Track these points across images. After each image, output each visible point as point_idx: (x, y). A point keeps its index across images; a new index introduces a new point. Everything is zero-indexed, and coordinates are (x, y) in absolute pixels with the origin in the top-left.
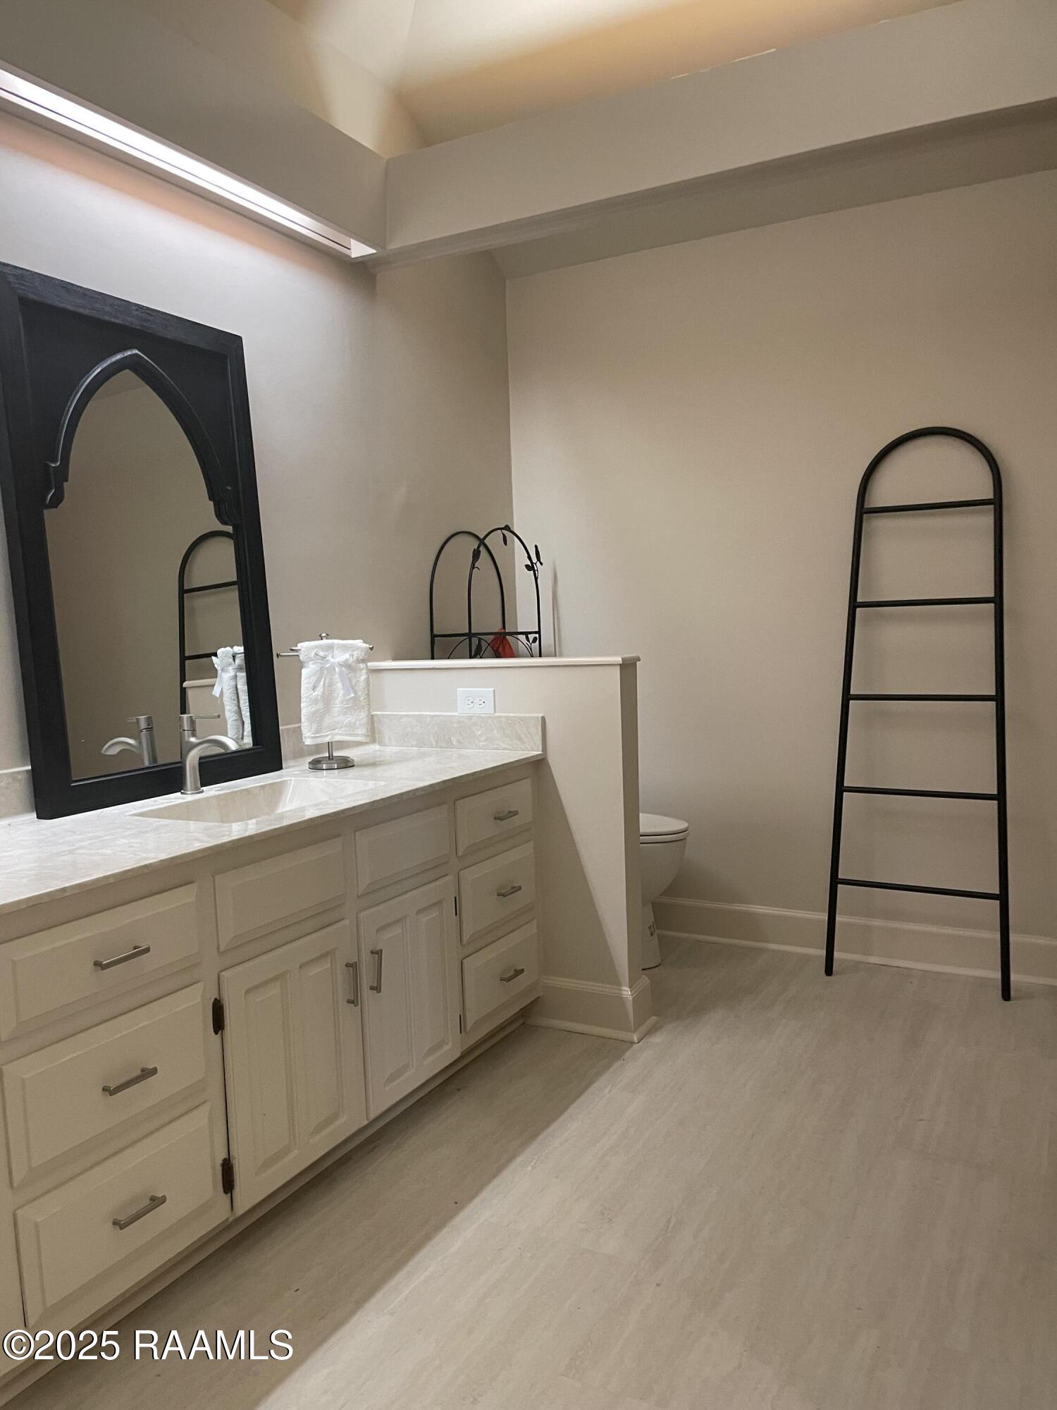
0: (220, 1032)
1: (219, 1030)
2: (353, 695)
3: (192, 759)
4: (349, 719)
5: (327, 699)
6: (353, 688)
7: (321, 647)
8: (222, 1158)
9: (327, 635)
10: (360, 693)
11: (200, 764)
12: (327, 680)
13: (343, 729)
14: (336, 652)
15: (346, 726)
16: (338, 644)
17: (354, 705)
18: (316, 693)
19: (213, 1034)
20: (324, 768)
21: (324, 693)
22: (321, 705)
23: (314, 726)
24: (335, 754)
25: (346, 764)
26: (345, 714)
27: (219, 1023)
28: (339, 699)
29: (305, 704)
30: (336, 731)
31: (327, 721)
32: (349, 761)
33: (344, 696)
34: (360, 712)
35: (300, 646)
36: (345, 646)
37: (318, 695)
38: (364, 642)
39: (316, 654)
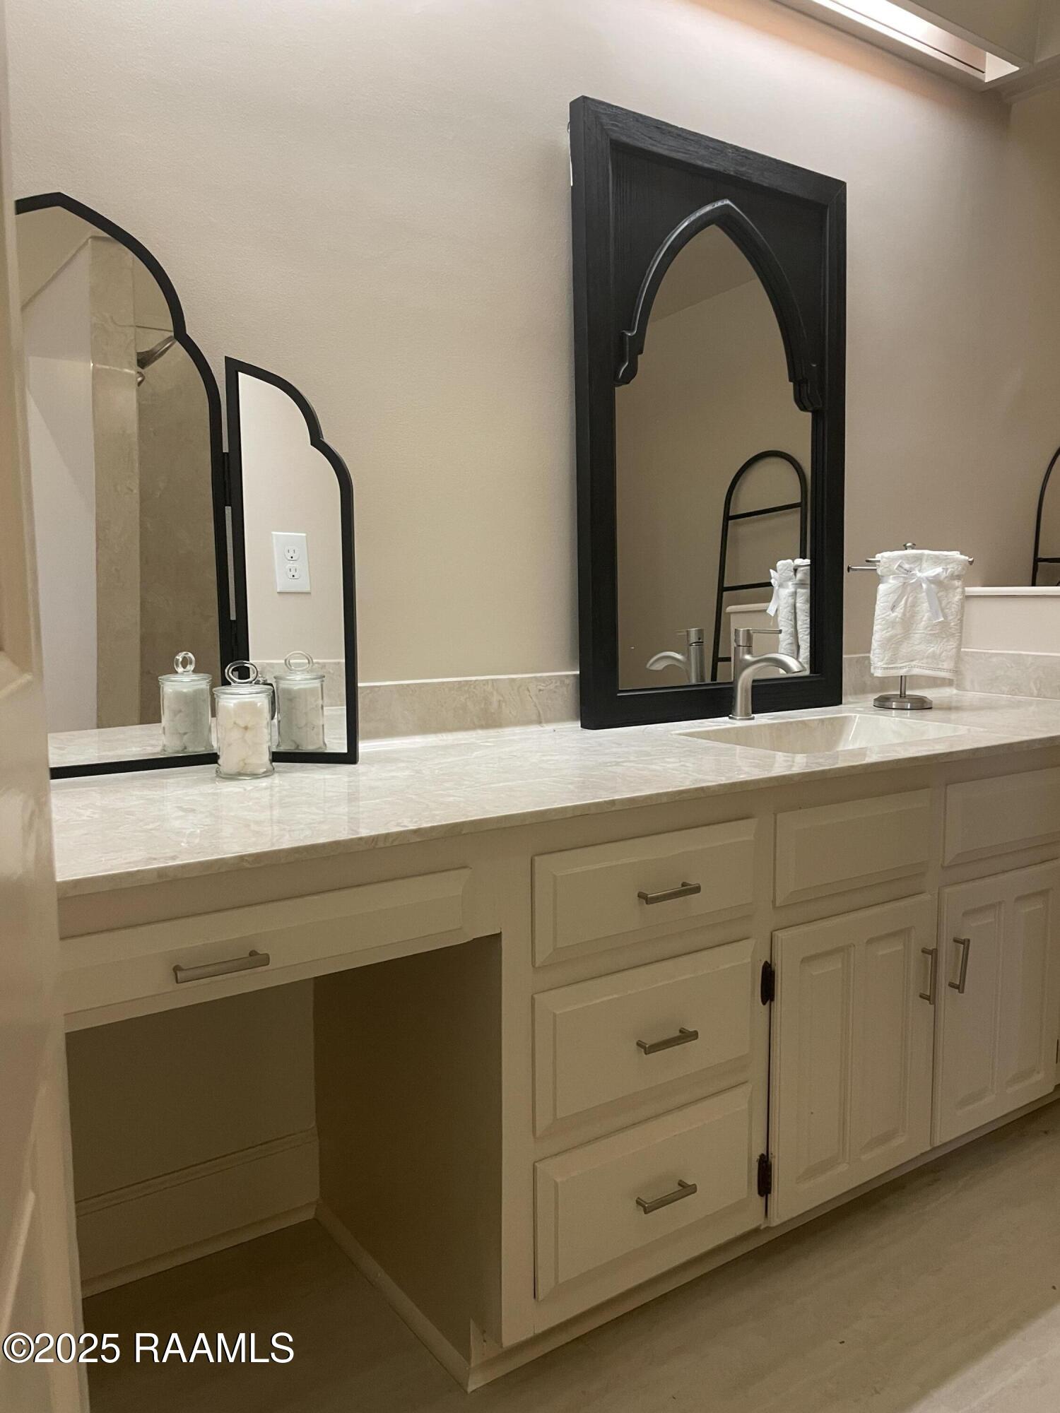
0: (768, 1003)
1: (767, 1000)
2: (942, 619)
3: (744, 682)
4: (932, 649)
5: (908, 623)
6: (942, 610)
7: (907, 558)
8: (760, 1154)
9: (914, 544)
10: (951, 618)
11: (753, 687)
12: (910, 599)
13: (925, 661)
14: (925, 565)
15: (928, 657)
16: (929, 555)
17: (941, 631)
18: (894, 615)
19: (761, 1004)
20: (894, 707)
21: (904, 614)
22: (899, 630)
23: (888, 655)
24: (908, 693)
25: (921, 705)
26: (929, 642)
27: (768, 992)
28: (923, 623)
29: (879, 627)
30: (914, 663)
31: (904, 650)
32: (925, 702)
33: (929, 619)
34: (948, 641)
35: (878, 557)
36: (937, 557)
37: (897, 617)
38: (961, 554)
39: (900, 566)
